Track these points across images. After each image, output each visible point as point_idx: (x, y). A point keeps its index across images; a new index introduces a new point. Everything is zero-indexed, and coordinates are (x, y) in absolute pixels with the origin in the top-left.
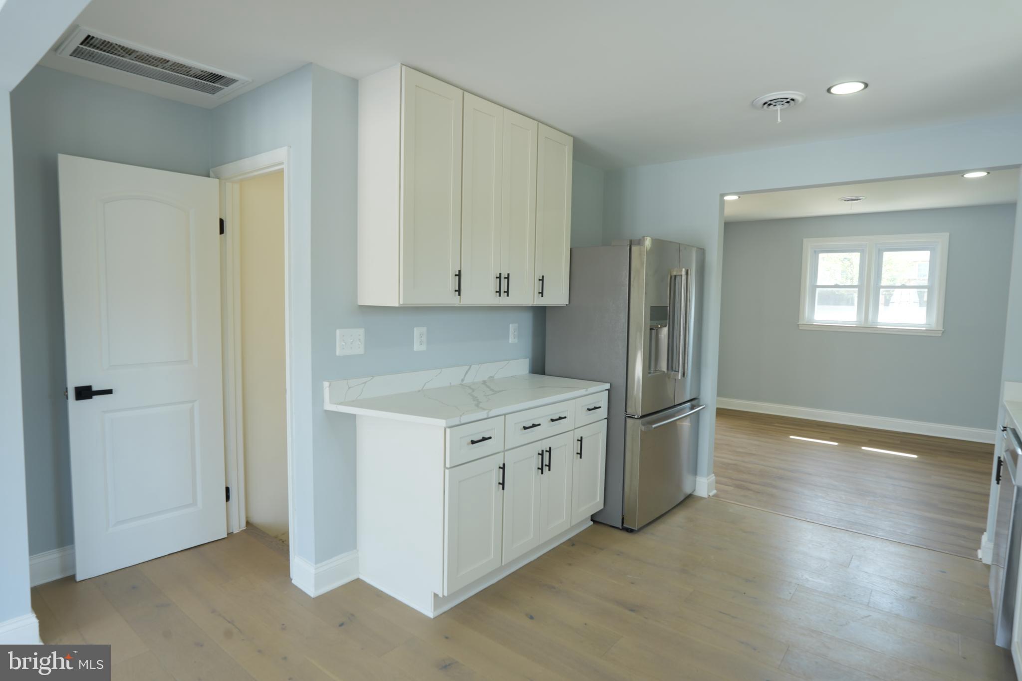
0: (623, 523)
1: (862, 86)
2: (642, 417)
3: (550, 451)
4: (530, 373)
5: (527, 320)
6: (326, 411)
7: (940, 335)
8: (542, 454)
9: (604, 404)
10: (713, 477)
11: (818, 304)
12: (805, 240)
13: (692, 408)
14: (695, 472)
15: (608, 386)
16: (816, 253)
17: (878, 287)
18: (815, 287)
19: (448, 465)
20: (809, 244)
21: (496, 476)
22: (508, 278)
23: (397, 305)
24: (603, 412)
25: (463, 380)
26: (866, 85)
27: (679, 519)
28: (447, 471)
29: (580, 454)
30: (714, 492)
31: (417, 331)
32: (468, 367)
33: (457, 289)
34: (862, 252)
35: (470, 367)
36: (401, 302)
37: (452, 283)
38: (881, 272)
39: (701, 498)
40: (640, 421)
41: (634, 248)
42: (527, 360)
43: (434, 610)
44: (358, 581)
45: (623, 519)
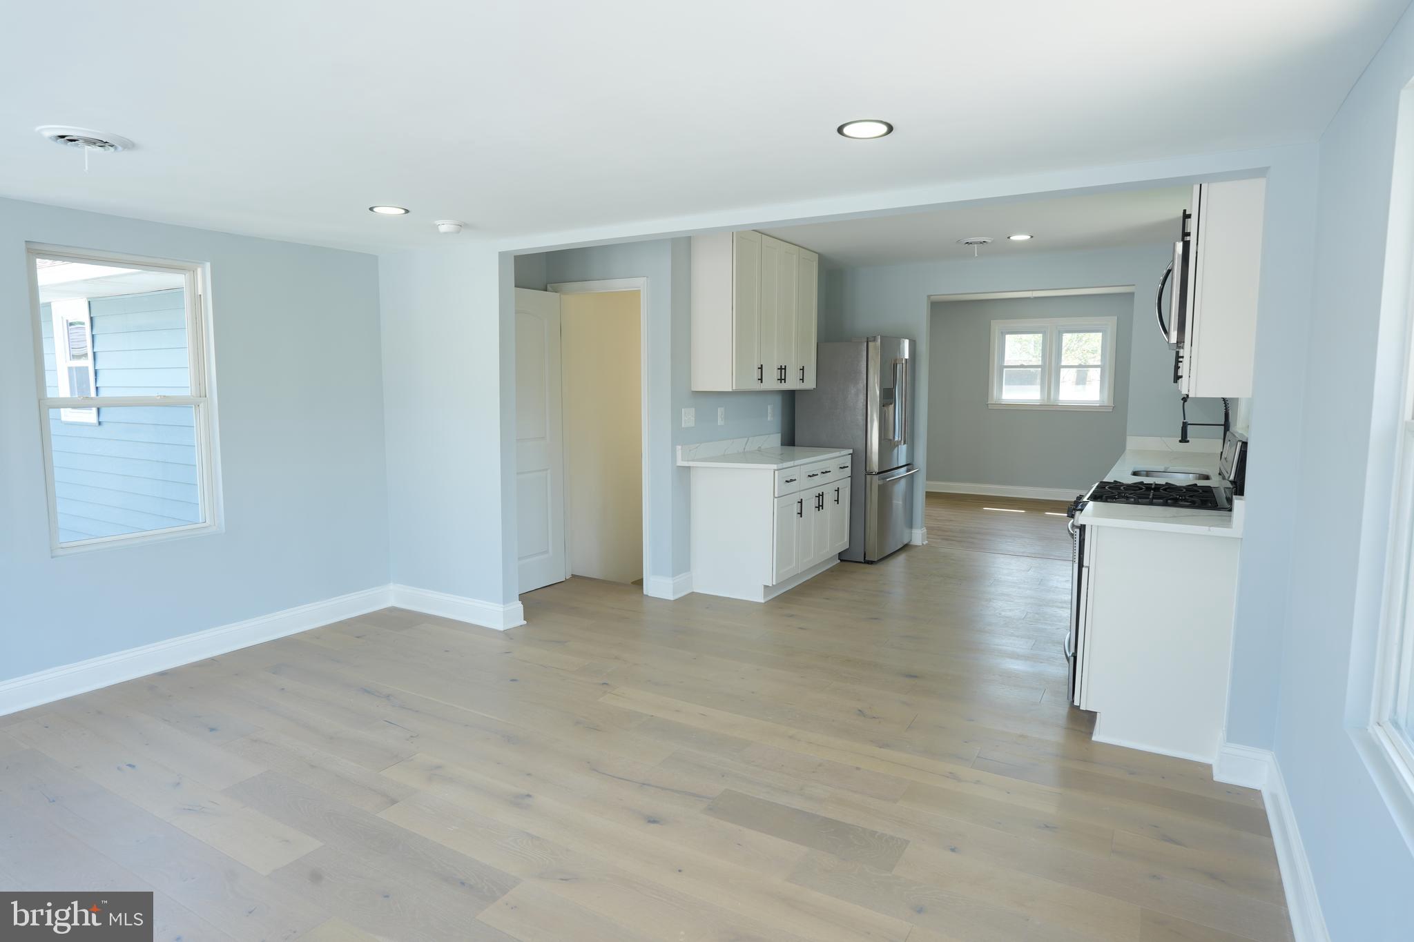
0: (865, 558)
1: (1029, 237)
2: (879, 473)
3: (822, 495)
4: (782, 445)
5: (778, 400)
6: (678, 466)
7: (1111, 410)
8: (819, 497)
9: (849, 464)
10: (925, 530)
11: (1006, 384)
12: (993, 322)
13: (908, 471)
14: (910, 525)
15: (851, 451)
16: (1003, 334)
17: (1059, 367)
18: (1002, 367)
19: (776, 495)
20: (996, 326)
21: (796, 508)
22: (785, 369)
23: (731, 390)
24: (848, 471)
25: (744, 449)
26: (1032, 237)
27: (901, 559)
28: (775, 499)
29: (838, 501)
30: (926, 542)
31: (720, 411)
32: (746, 439)
33: (760, 378)
34: (1044, 333)
35: (748, 440)
36: (734, 388)
37: (757, 374)
38: (1061, 352)
39: (916, 546)
40: (877, 476)
41: (871, 344)
42: (779, 435)
43: (764, 597)
44: (693, 593)
45: (865, 554)
